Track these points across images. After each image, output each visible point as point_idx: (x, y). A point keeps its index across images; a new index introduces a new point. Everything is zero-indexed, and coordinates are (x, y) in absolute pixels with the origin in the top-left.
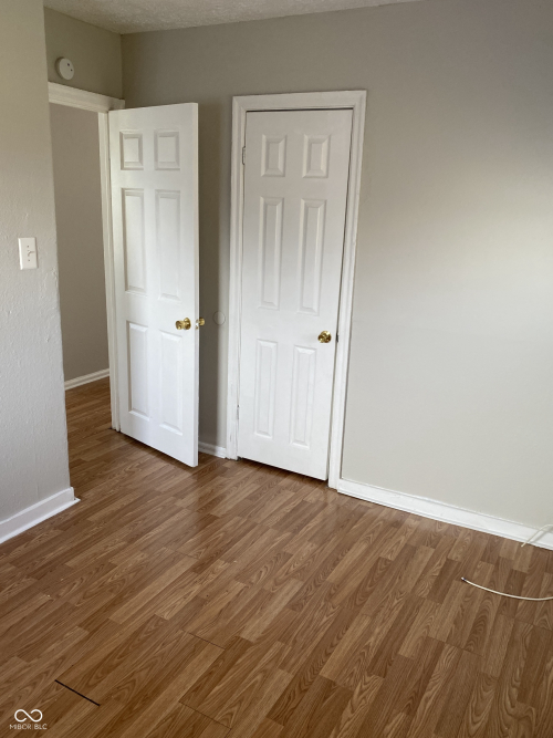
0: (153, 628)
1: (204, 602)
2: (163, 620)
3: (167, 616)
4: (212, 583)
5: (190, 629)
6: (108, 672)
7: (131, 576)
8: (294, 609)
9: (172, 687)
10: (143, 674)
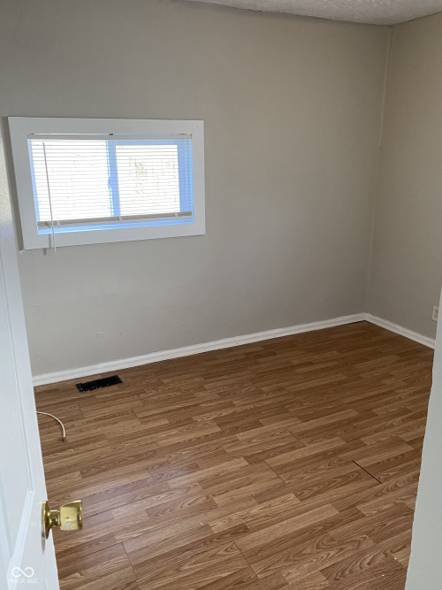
0: (306, 492)
1: (256, 497)
2: (296, 495)
3: (292, 496)
4: (239, 510)
5: (279, 481)
6: (345, 476)
7: (308, 551)
8: (197, 466)
9: (307, 454)
10: (322, 467)
